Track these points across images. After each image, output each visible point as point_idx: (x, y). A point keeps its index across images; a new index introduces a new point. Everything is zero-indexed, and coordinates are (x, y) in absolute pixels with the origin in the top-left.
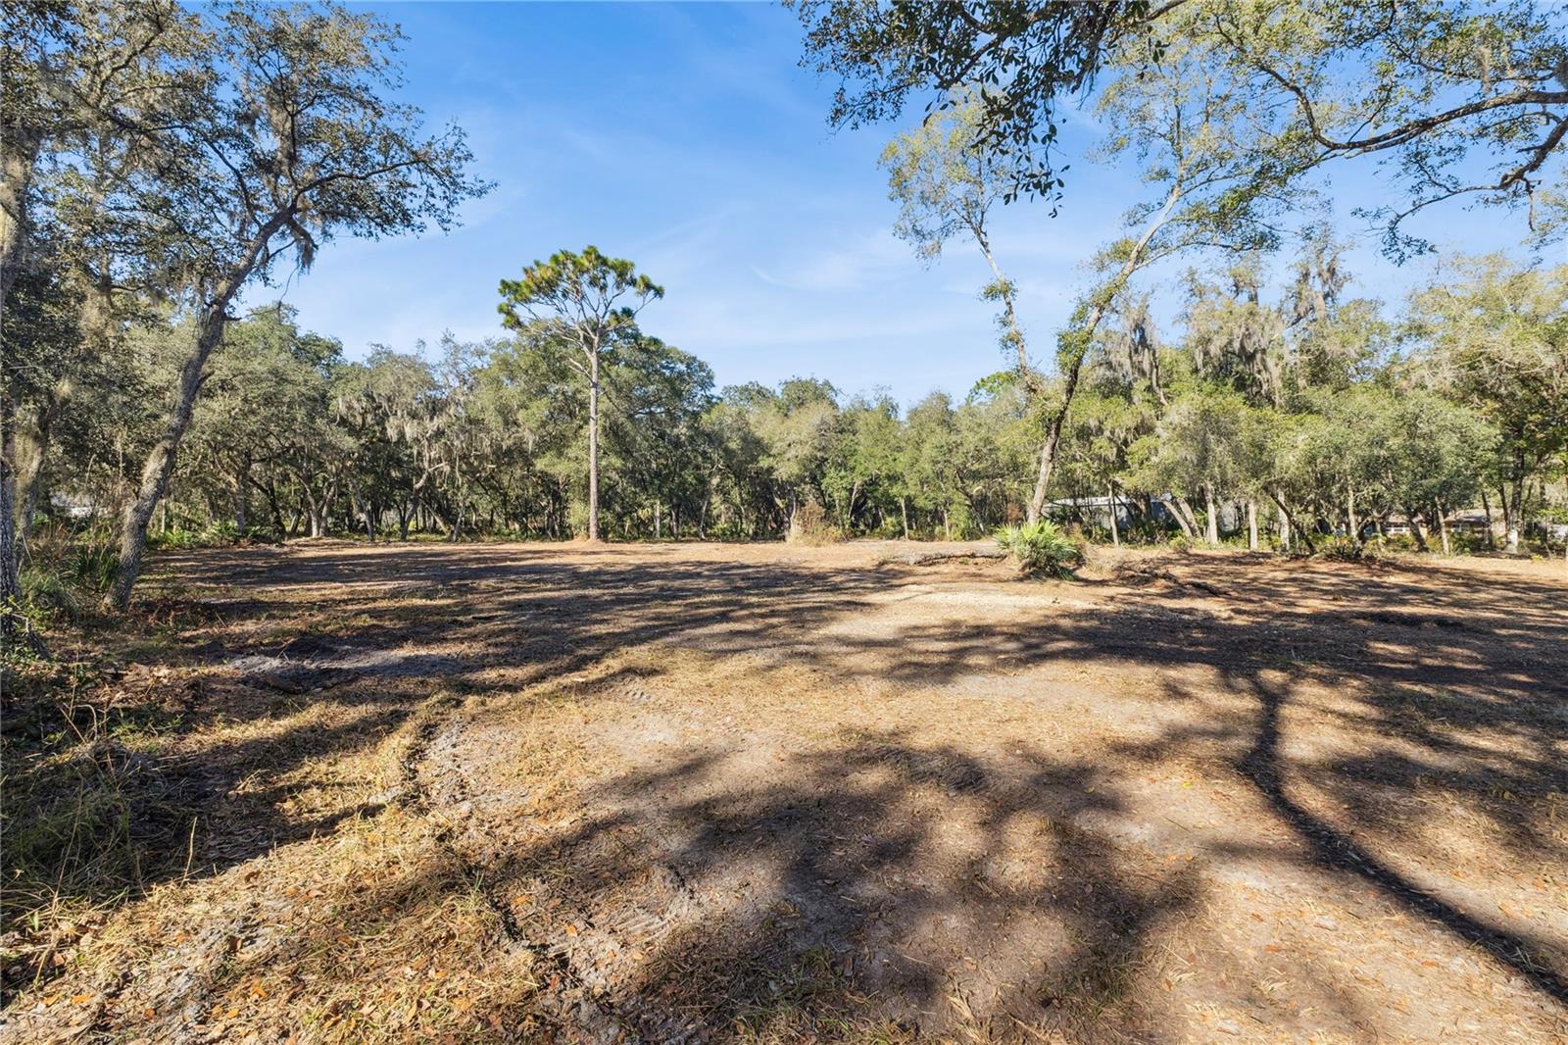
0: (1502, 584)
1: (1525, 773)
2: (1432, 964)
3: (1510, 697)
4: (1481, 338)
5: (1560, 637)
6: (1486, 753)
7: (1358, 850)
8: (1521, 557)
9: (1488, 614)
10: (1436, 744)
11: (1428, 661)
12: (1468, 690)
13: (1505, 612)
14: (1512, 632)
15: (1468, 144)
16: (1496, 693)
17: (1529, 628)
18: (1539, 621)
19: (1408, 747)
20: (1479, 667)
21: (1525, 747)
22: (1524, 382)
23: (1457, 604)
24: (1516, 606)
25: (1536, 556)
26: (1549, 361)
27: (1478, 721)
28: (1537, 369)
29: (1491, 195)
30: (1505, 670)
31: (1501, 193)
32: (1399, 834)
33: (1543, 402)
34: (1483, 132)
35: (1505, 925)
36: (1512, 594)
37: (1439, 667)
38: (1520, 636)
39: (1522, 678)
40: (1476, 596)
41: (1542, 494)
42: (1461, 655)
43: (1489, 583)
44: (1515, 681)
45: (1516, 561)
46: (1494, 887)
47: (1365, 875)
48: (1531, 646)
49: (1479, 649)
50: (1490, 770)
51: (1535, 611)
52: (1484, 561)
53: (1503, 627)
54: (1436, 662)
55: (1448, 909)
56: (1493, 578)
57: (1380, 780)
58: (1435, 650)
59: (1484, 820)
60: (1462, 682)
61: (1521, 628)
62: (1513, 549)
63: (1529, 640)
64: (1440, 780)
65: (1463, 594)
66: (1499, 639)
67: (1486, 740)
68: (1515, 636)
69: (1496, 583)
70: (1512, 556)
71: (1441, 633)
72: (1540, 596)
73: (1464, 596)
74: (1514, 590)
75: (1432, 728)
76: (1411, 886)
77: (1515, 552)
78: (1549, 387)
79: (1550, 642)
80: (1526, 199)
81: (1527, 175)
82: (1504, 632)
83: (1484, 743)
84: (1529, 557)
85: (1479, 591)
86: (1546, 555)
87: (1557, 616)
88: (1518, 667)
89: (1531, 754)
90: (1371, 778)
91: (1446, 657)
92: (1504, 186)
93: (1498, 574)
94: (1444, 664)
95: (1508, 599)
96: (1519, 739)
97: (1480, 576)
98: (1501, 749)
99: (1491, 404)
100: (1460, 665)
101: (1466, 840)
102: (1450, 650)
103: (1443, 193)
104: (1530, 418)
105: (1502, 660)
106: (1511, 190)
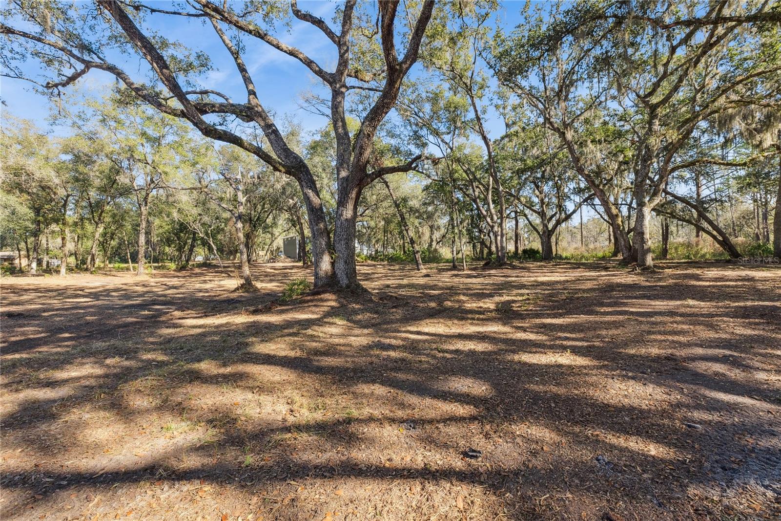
0: (33, 290)
1: (101, 381)
2: (131, 512)
3: (67, 346)
4: (22, 161)
5: (73, 312)
6: (78, 379)
7: (48, 474)
8: (38, 276)
9: (33, 307)
10: (51, 384)
11: (13, 339)
12: (44, 349)
13: (41, 304)
14: (50, 313)
15: (29, 55)
16: (60, 346)
17: (57, 310)
18: (59, 306)
19: (35, 393)
20: (43, 335)
21: (93, 368)
22: (43, 188)
23: (12, 304)
24: (45, 300)
25: (46, 275)
26: (57, 181)
27: (62, 363)
28: (50, 183)
29: (41, 89)
30: (57, 333)
31: (45, 90)
32: (65, 449)
33: (52, 200)
34: (36, 54)
35: (143, 463)
36: (40, 294)
37: (20, 341)
38: (56, 315)
39: (67, 335)
40: (22, 298)
41: (47, 244)
42: (31, 331)
43: (26, 290)
44: (65, 338)
45: (37, 278)
46: (125, 447)
47: (61, 487)
48: (62, 318)
49: (38, 325)
50: (85, 387)
51: (55, 301)
52: (19, 278)
53: (44, 311)
54: (17, 339)
55: (117, 473)
56: (27, 287)
57: (30, 422)
58: (13, 331)
59: (102, 414)
60: (39, 345)
61: (53, 310)
62: (34, 272)
63: (61, 316)
64: (66, 403)
65: (14, 298)
66: (46, 318)
67: (72, 372)
68: (53, 315)
69: (29, 290)
70: (33, 275)
71: (11, 322)
72: (54, 294)
73: (15, 299)
74: (41, 292)
75: (42, 376)
76: (92, 474)
77: (35, 273)
78: (55, 194)
79: (70, 315)
80: (57, 99)
81: (60, 87)
82: (46, 314)
83: (74, 374)
84: (44, 275)
85: (22, 295)
86: (51, 274)
87: (66, 302)
88: (61, 330)
89: (98, 371)
90: (24, 422)
91: (23, 334)
92: (48, 86)
93: (29, 285)
94: (23, 338)
95: (39, 297)
96: (87, 366)
97: (20, 287)
98: (83, 374)
99: (26, 196)
100: (32, 336)
101: (100, 430)
102: (22, 329)
103: (12, 74)
104: (46, 207)
105: (53, 328)
106: (50, 91)
